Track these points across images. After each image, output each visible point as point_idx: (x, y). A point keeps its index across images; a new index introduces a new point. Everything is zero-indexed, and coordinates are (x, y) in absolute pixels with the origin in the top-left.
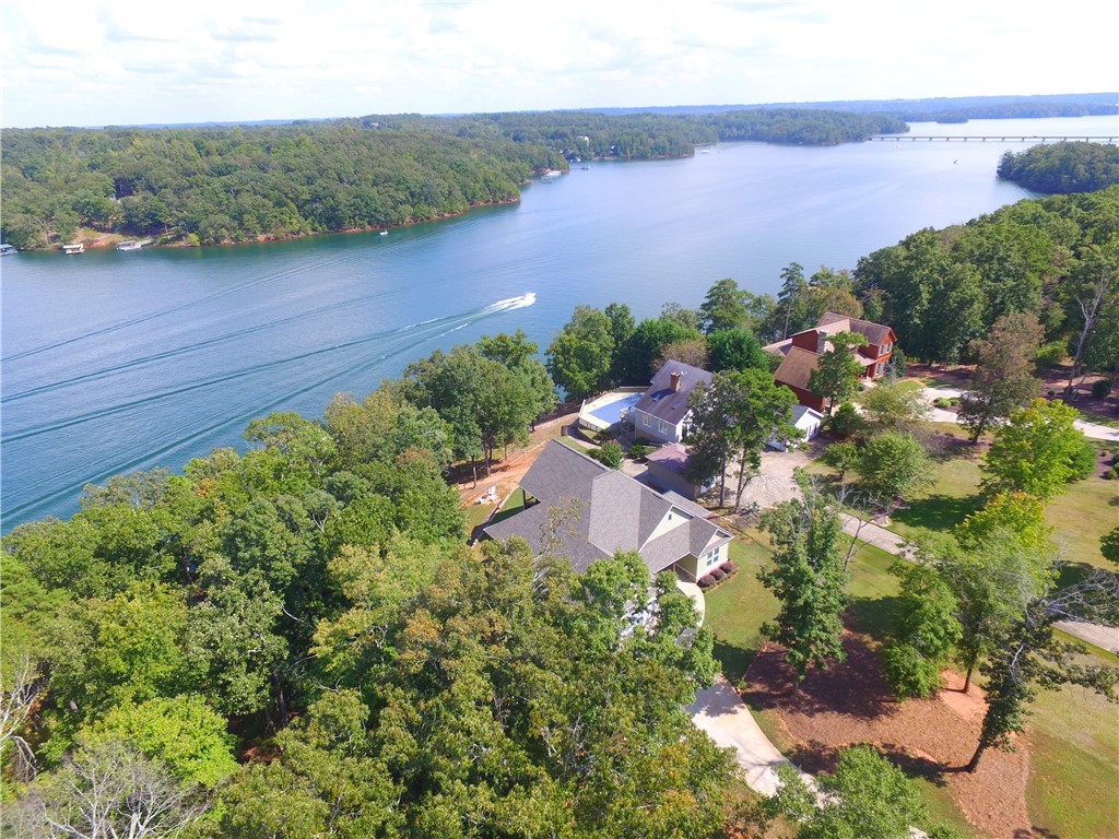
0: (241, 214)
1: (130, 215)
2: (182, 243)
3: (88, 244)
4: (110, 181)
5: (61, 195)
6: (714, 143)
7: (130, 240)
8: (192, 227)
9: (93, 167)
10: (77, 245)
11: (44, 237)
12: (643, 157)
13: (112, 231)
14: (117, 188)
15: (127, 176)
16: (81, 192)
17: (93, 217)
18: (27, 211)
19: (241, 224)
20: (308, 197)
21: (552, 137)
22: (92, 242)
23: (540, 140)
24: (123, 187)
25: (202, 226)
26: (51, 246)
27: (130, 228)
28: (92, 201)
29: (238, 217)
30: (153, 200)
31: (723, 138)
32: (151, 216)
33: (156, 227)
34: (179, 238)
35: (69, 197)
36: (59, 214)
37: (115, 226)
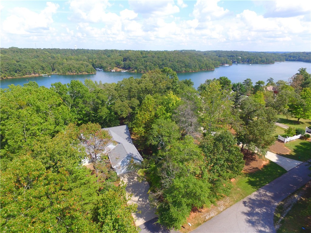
0: (146, 66)
1: (125, 65)
2: (133, 72)
3: (116, 70)
4: (123, 58)
5: (113, 60)
6: (283, 61)
7: (124, 70)
8: (136, 68)
9: (120, 56)
10: (114, 70)
11: (109, 68)
12: (257, 63)
13: (121, 68)
14: (124, 60)
15: (126, 57)
16: (117, 60)
17: (118, 65)
18: (107, 63)
19: (146, 69)
20: (161, 64)
21: (230, 57)
22: (117, 70)
23: (226, 57)
24: (125, 60)
25: (138, 68)
26: (109, 70)
27: (124, 68)
28: (119, 62)
29: (146, 67)
30: (130, 62)
31: (287, 60)
32: (128, 65)
33: (129, 68)
34: (133, 70)
35: (115, 61)
36: (112, 64)
37: (121, 67)
